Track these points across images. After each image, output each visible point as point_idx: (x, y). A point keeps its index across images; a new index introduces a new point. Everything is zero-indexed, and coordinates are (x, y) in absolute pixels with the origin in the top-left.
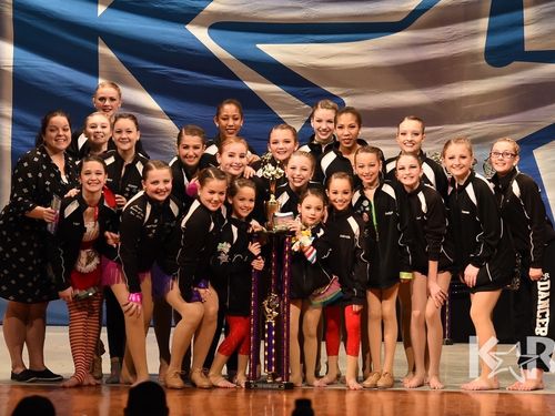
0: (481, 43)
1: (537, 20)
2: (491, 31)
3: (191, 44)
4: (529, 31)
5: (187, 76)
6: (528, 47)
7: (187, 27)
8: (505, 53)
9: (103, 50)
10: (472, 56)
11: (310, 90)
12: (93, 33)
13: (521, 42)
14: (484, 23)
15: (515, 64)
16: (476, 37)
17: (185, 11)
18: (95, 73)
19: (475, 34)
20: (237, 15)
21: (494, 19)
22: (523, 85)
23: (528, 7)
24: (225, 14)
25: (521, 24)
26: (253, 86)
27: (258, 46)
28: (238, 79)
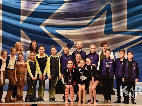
0: (103, 30)
1: (115, 25)
2: (105, 27)
3: (41, 30)
4: (114, 27)
5: (40, 37)
6: (113, 31)
7: (40, 26)
8: (109, 32)
9: (22, 31)
10: (101, 32)
11: (66, 40)
12: (19, 28)
13: (112, 30)
14: (104, 26)
15: (111, 34)
16: (102, 29)
17: (39, 23)
18: (20, 36)
19: (102, 28)
20: (51, 24)
21: (106, 25)
22: (112, 39)
23: (113, 22)
24: (48, 24)
25: (112, 26)
26: (54, 39)
27: (55, 30)
28: (51, 37)
